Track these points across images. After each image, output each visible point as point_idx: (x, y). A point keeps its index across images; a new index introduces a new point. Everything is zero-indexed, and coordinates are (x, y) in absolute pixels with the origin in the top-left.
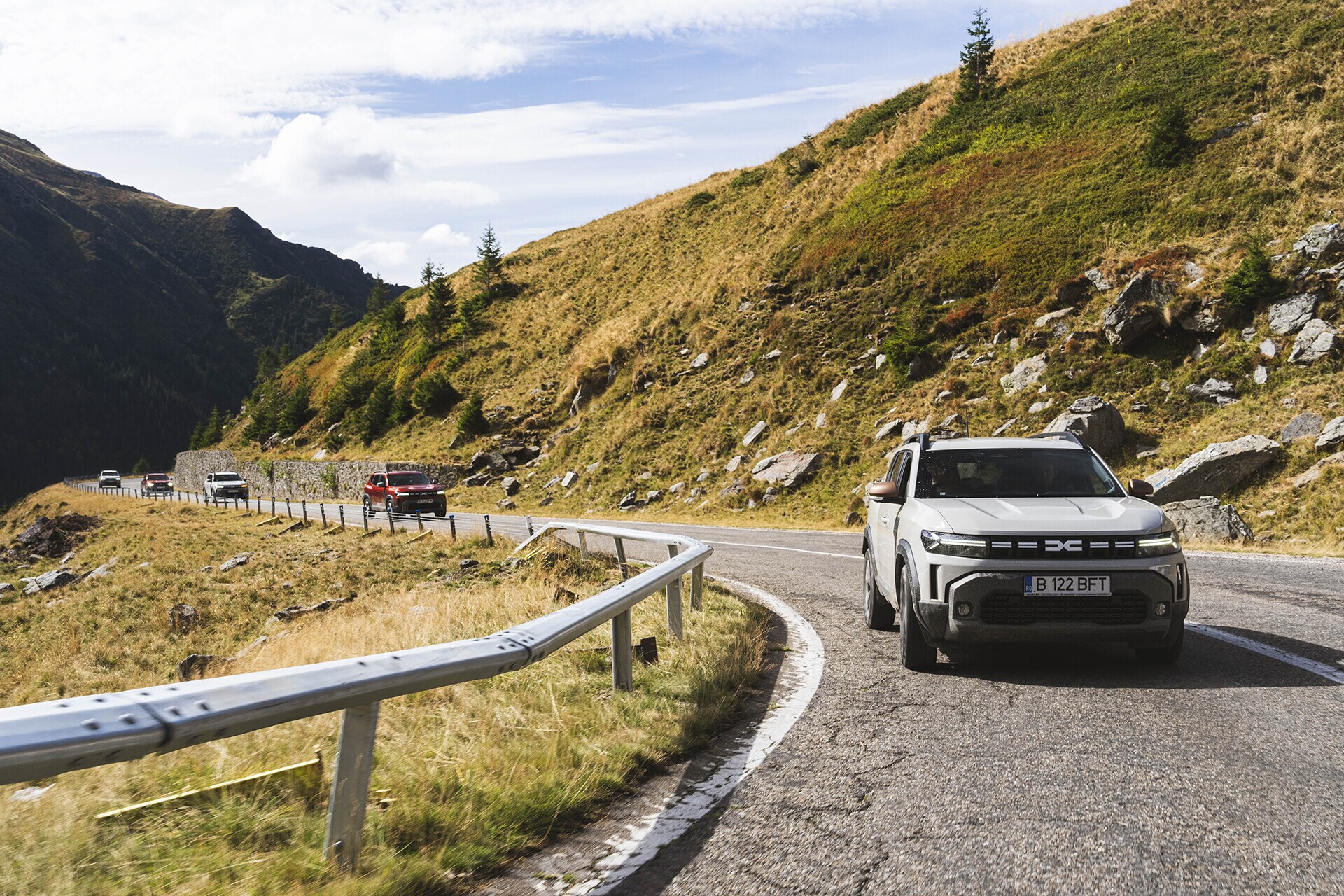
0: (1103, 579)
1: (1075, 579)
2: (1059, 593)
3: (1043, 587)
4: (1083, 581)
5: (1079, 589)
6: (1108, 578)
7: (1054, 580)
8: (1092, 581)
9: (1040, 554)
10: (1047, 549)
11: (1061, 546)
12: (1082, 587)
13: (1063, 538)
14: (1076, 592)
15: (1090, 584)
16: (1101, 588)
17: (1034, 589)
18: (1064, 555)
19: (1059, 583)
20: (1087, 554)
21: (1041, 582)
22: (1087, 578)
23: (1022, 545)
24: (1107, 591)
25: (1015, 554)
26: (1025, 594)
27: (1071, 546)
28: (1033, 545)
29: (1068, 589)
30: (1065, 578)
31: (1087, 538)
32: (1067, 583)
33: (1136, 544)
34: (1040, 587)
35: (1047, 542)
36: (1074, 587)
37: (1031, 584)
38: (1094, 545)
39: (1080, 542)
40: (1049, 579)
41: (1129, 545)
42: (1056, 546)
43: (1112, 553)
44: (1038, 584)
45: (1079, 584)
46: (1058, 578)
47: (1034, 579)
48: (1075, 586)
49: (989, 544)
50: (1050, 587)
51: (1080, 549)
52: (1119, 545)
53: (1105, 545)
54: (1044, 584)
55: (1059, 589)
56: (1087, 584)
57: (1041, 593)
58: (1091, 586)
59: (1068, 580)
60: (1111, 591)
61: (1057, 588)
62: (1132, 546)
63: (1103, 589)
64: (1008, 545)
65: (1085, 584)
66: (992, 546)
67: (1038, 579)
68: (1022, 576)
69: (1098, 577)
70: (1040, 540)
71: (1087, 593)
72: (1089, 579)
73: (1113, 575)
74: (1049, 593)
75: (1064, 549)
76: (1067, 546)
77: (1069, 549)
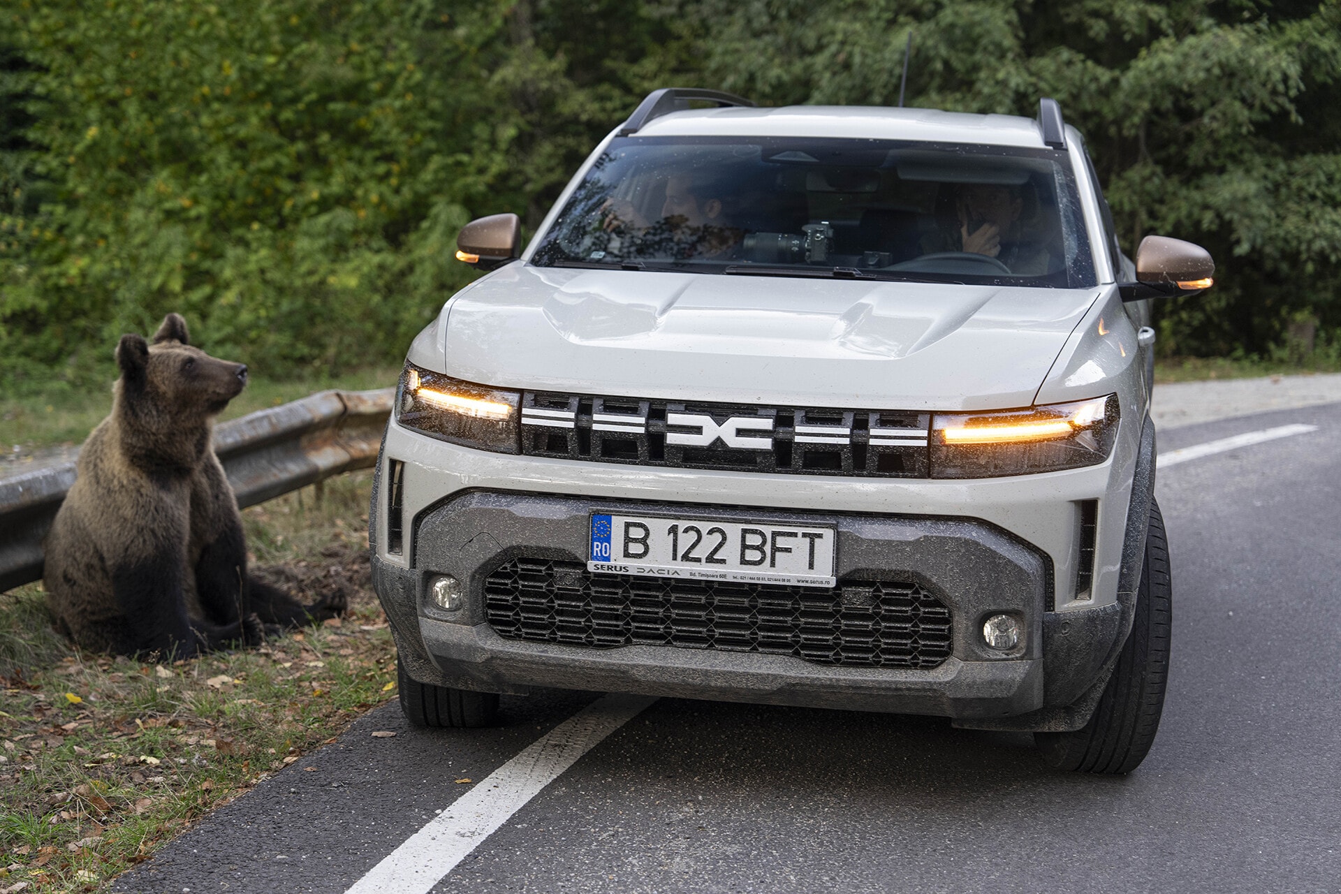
0: (811, 537)
1: (733, 531)
2: (685, 570)
3: (639, 549)
4: (754, 540)
5: (744, 562)
6: (829, 534)
7: (673, 529)
8: (781, 542)
9: (652, 450)
10: (673, 438)
11: (710, 431)
12: (753, 555)
13: (720, 411)
14: (732, 570)
15: (775, 549)
16: (806, 563)
17: (615, 555)
18: (718, 457)
19: (686, 541)
20: (786, 457)
21: (636, 533)
22: (768, 530)
23: (603, 422)
25: (580, 445)
26: (591, 566)
27: (740, 432)
28: (634, 425)
29: (710, 559)
30: (705, 527)
31: (784, 416)
32: (709, 543)
33: (936, 438)
34: (636, 548)
35: (673, 419)
36: (729, 561)
37: (607, 536)
38: (806, 434)
39: (767, 424)
40: (658, 527)
41: (913, 438)
42: (698, 430)
43: (859, 460)
44: (628, 540)
45: (745, 547)
46: (681, 524)
47: (618, 523)
48: (731, 551)
49: (517, 414)
50: (660, 554)
51: (766, 444)
52: (881, 437)
53: (838, 435)
54: (644, 541)
55: (686, 557)
56: (768, 548)
57: (634, 567)
58: (778, 554)
59: (711, 532)
60: (836, 569)
61: (680, 555)
62: (924, 443)
63: (811, 566)
64: (563, 419)
65: (760, 548)
66: (524, 421)
67: (628, 525)
68: (583, 510)
69: (800, 531)
70: (658, 409)
71: (763, 574)
72: (775, 534)
73: (847, 526)
74: (656, 566)
75: (719, 440)
76: (728, 432)
77: (734, 442)
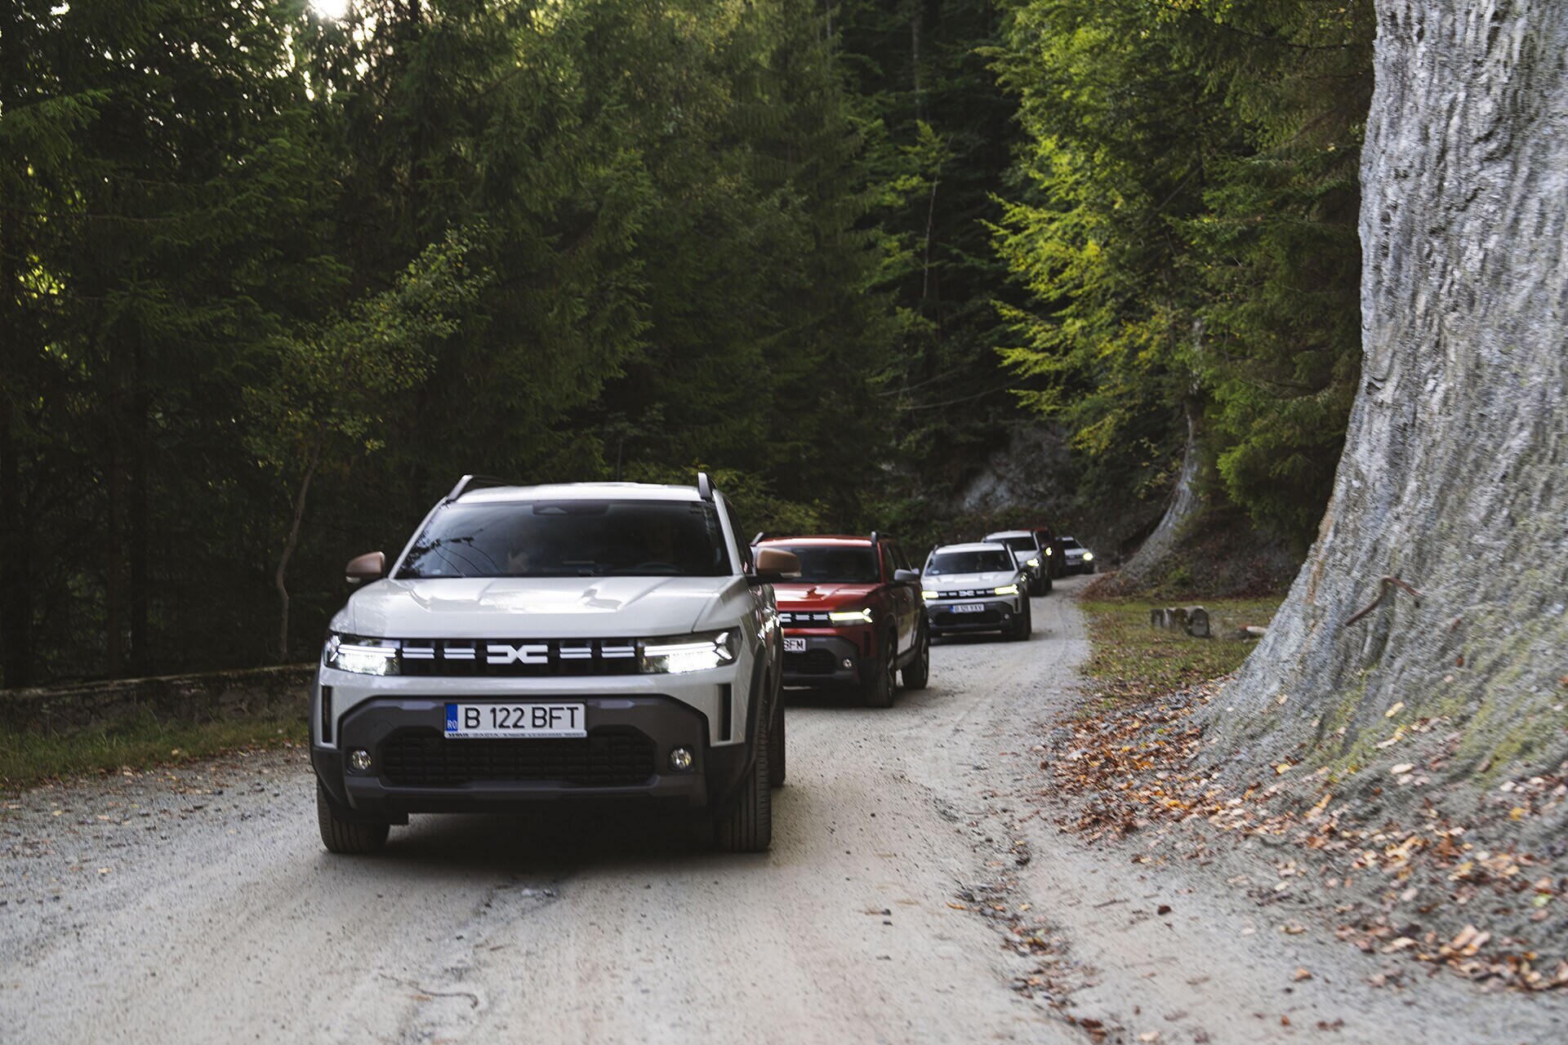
0: (572, 709)
1: (528, 708)
2: (501, 733)
3: (474, 723)
4: (539, 713)
5: (534, 726)
6: (581, 707)
7: (494, 711)
8: (555, 713)
9: (479, 667)
10: (491, 660)
11: (512, 654)
12: (539, 722)
13: (517, 643)
14: (528, 731)
15: (551, 717)
16: (569, 725)
17: (461, 728)
18: (518, 669)
19: (500, 716)
20: (556, 667)
21: (472, 714)
22: (547, 707)
23: (450, 653)
24: (580, 730)
25: (439, 667)
26: (447, 734)
27: (530, 654)
28: (469, 654)
29: (515, 726)
30: (511, 707)
31: (554, 644)
32: (514, 716)
33: (639, 652)
34: (472, 723)
35: (491, 649)
36: (526, 726)
37: (455, 717)
38: (566, 653)
39: (544, 648)
40: (485, 709)
41: (626, 652)
42: (505, 654)
43: (597, 666)
44: (467, 718)
45: (534, 717)
46: (498, 707)
47: (461, 709)
48: (527, 721)
49: (399, 652)
50: (486, 725)
51: (544, 660)
52: (608, 652)
53: (585, 653)
54: (477, 719)
55: (501, 726)
56: (547, 718)
57: (471, 733)
58: (554, 721)
59: (515, 710)
60: (586, 728)
61: (498, 723)
62: (632, 655)
63: (573, 726)
64: (428, 653)
65: (544, 718)
66: (405, 656)
67: (467, 710)
68: (441, 704)
69: (565, 706)
70: (481, 644)
71: (546, 732)
72: (551, 709)
73: (591, 703)
74: (483, 732)
75: (518, 660)
76: (522, 654)
77: (526, 660)
